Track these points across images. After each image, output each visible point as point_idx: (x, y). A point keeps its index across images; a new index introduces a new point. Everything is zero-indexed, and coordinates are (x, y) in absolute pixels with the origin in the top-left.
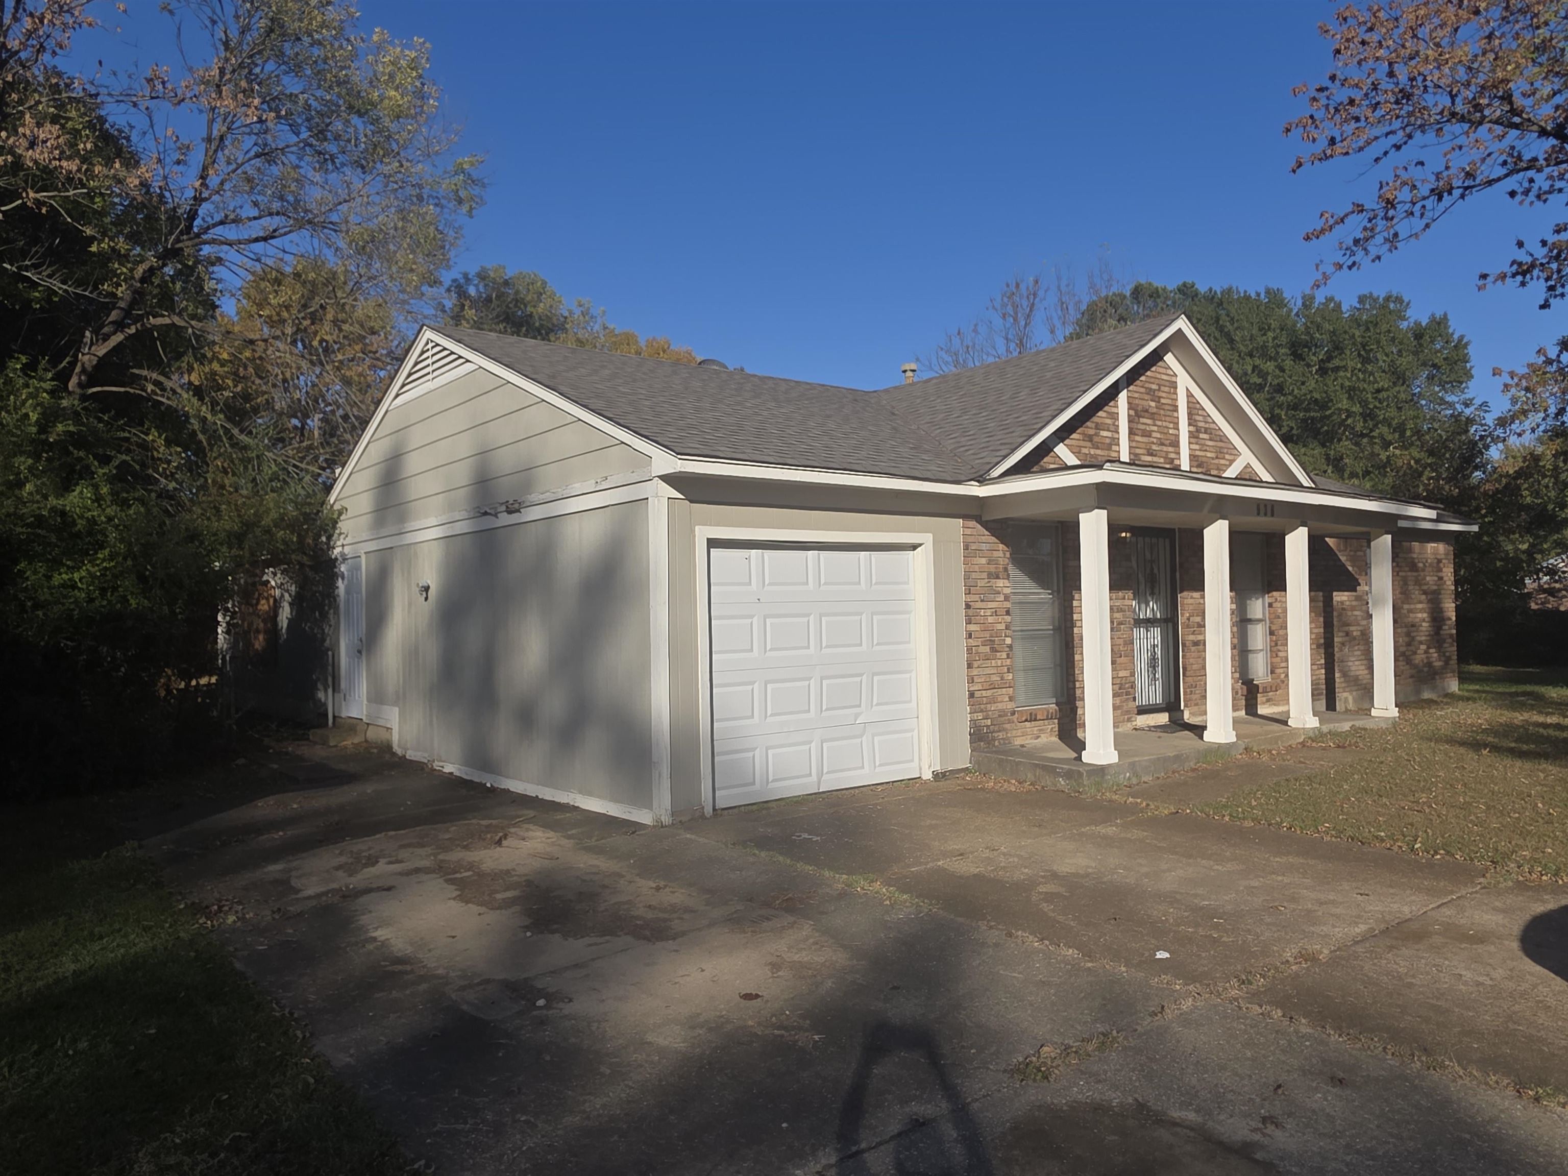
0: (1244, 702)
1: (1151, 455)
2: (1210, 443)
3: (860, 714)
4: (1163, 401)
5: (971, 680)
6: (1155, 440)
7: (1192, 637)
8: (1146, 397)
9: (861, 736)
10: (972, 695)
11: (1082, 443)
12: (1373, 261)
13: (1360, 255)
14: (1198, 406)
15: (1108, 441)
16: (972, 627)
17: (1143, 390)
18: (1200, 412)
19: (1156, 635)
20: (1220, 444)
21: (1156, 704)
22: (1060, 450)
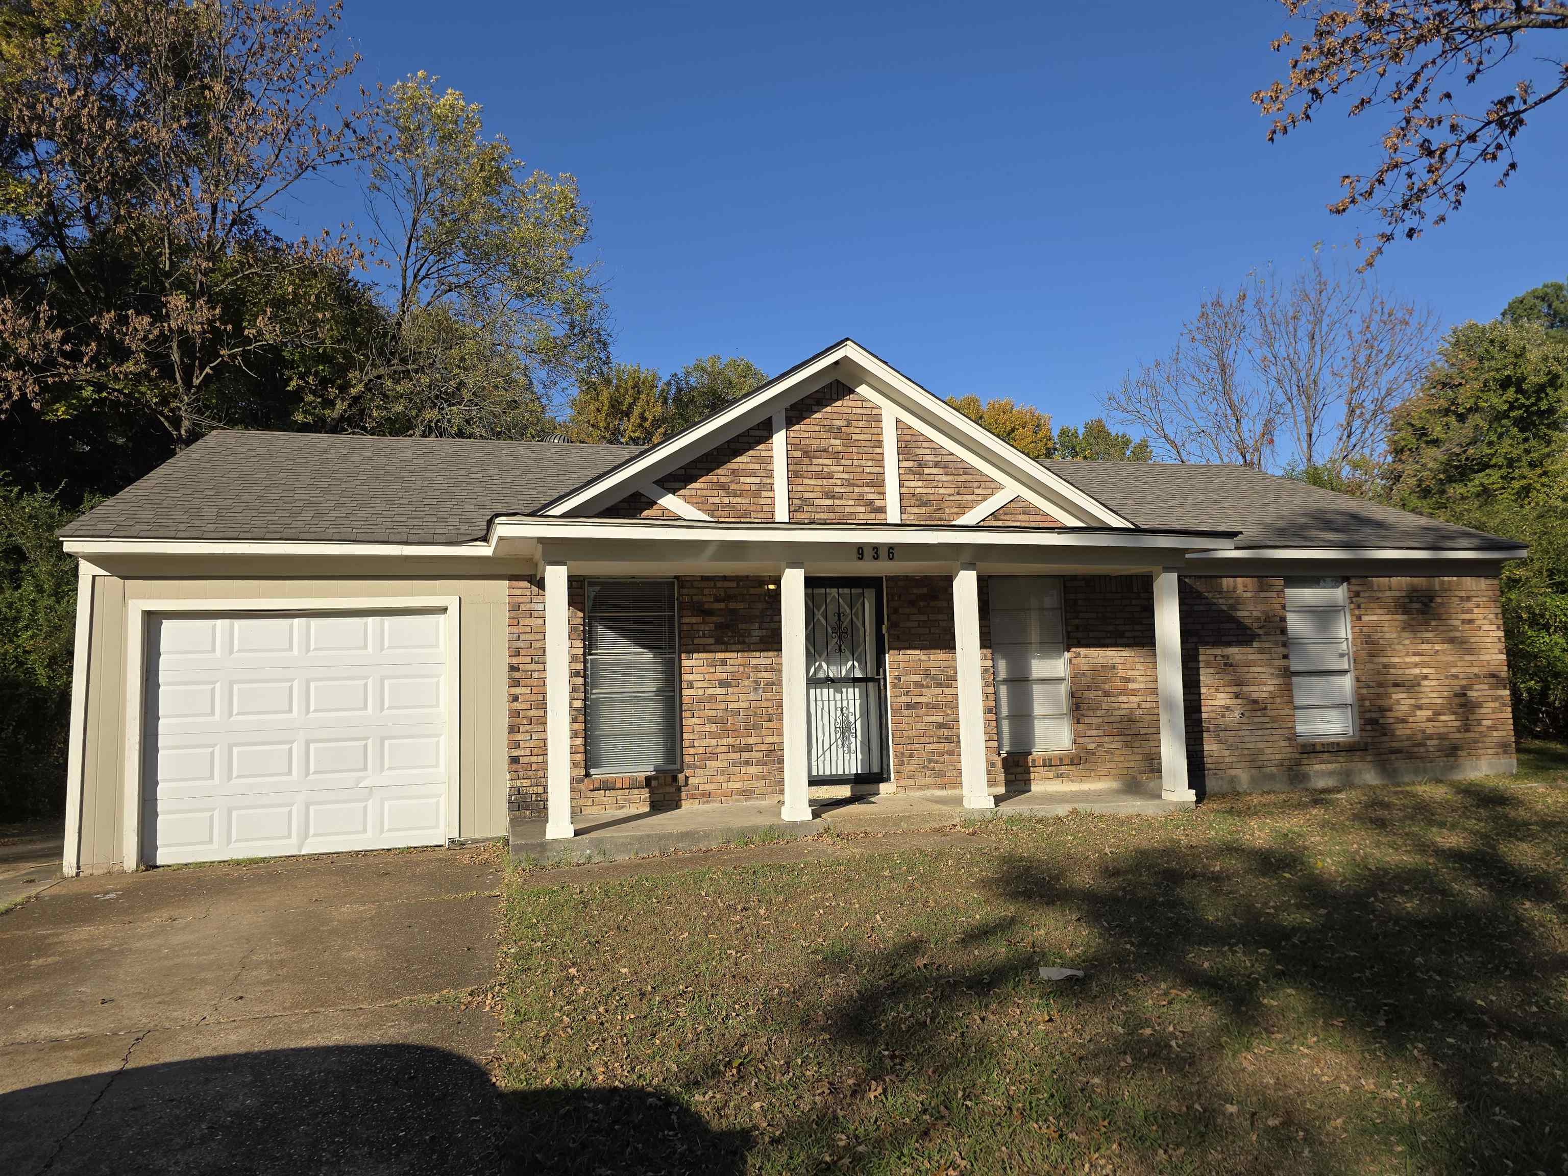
0: (1002, 777)
1: (833, 498)
2: (944, 478)
3: (364, 778)
4: (855, 437)
5: (517, 745)
6: (839, 482)
7: (903, 699)
8: (825, 435)
9: (367, 800)
10: (514, 760)
11: (708, 493)
12: (1436, 222)
13: (1411, 221)
14: (921, 438)
15: (753, 487)
16: (517, 691)
17: (817, 428)
18: (925, 445)
19: (852, 697)
20: (963, 478)
21: (844, 774)
22: (670, 502)
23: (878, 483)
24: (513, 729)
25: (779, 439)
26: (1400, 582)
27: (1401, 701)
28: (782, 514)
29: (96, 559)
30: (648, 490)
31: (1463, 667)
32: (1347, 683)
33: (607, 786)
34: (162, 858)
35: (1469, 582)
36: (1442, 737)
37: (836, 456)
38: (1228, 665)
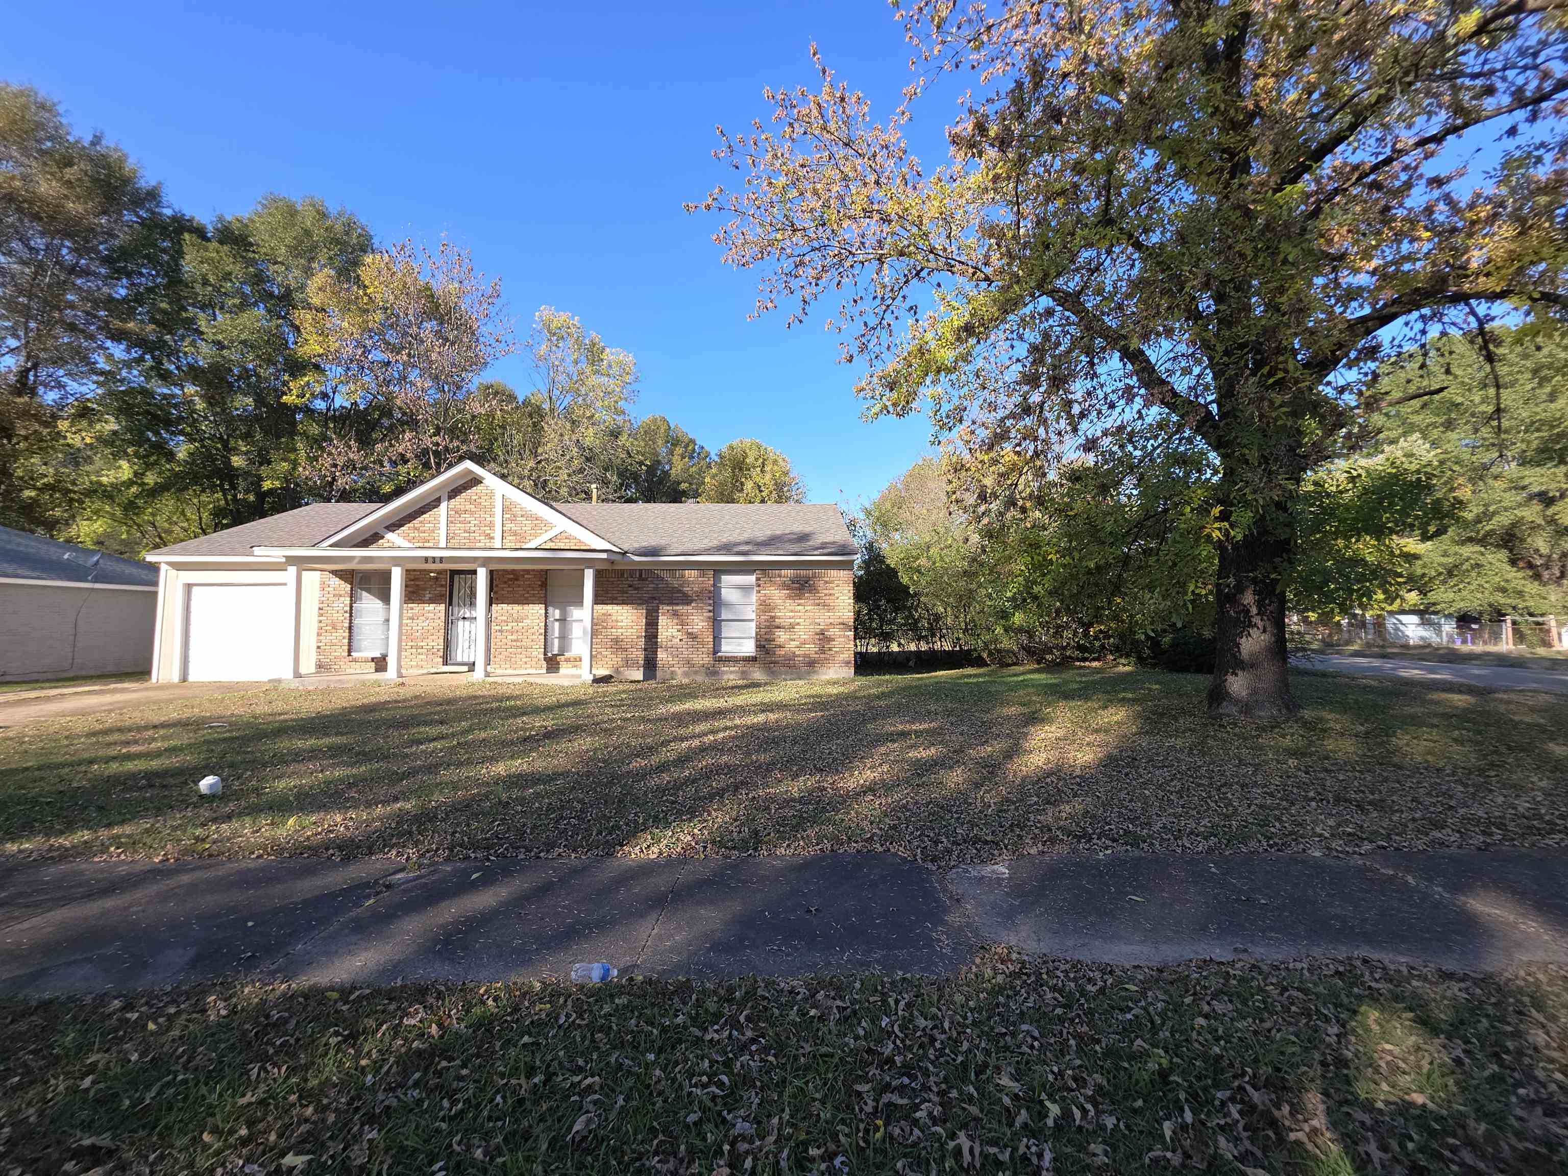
0: (545, 666)
1: (469, 533)
2: (526, 522)
4: (482, 504)
5: (320, 641)
6: (473, 525)
7: (498, 628)
8: (467, 503)
10: (319, 647)
11: (409, 532)
14: (515, 503)
15: (430, 529)
16: (322, 618)
17: (462, 501)
18: (517, 506)
20: (536, 522)
22: (390, 536)
23: (491, 525)
24: (319, 635)
25: (444, 505)
26: (789, 573)
27: (782, 636)
28: (443, 544)
29: (170, 564)
30: (381, 531)
31: (823, 618)
32: (753, 625)
33: (355, 660)
34: (192, 678)
35: (833, 573)
36: (805, 656)
37: (472, 513)
38: (675, 614)
